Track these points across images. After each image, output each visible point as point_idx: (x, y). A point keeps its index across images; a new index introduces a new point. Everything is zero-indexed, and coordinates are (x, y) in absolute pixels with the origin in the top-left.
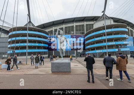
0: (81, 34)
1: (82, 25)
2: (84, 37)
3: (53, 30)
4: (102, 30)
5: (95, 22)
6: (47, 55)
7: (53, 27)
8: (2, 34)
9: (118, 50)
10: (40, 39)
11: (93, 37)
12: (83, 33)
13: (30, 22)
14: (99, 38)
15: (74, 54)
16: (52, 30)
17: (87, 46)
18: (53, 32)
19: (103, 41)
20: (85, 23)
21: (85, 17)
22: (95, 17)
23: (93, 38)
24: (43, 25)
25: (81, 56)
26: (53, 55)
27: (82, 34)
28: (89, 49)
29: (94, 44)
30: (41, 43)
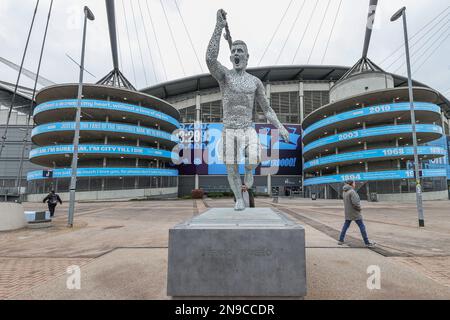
0: (288, 120)
1: (291, 93)
2: (299, 132)
3: (198, 107)
4: (360, 107)
5: (332, 84)
6: (174, 190)
7: (198, 97)
8: (19, 113)
9: (412, 176)
10: (149, 132)
11: (330, 130)
12: (295, 119)
13: (116, 72)
14: (350, 133)
15: (266, 185)
16: (195, 106)
17: (306, 161)
18: (198, 112)
19: (362, 145)
20: (302, 87)
21: (302, 69)
22: (333, 69)
23: (328, 135)
24: (164, 86)
25: (287, 194)
26: (197, 188)
27: (293, 121)
28: (314, 172)
29: (334, 153)
30: (155, 146)
